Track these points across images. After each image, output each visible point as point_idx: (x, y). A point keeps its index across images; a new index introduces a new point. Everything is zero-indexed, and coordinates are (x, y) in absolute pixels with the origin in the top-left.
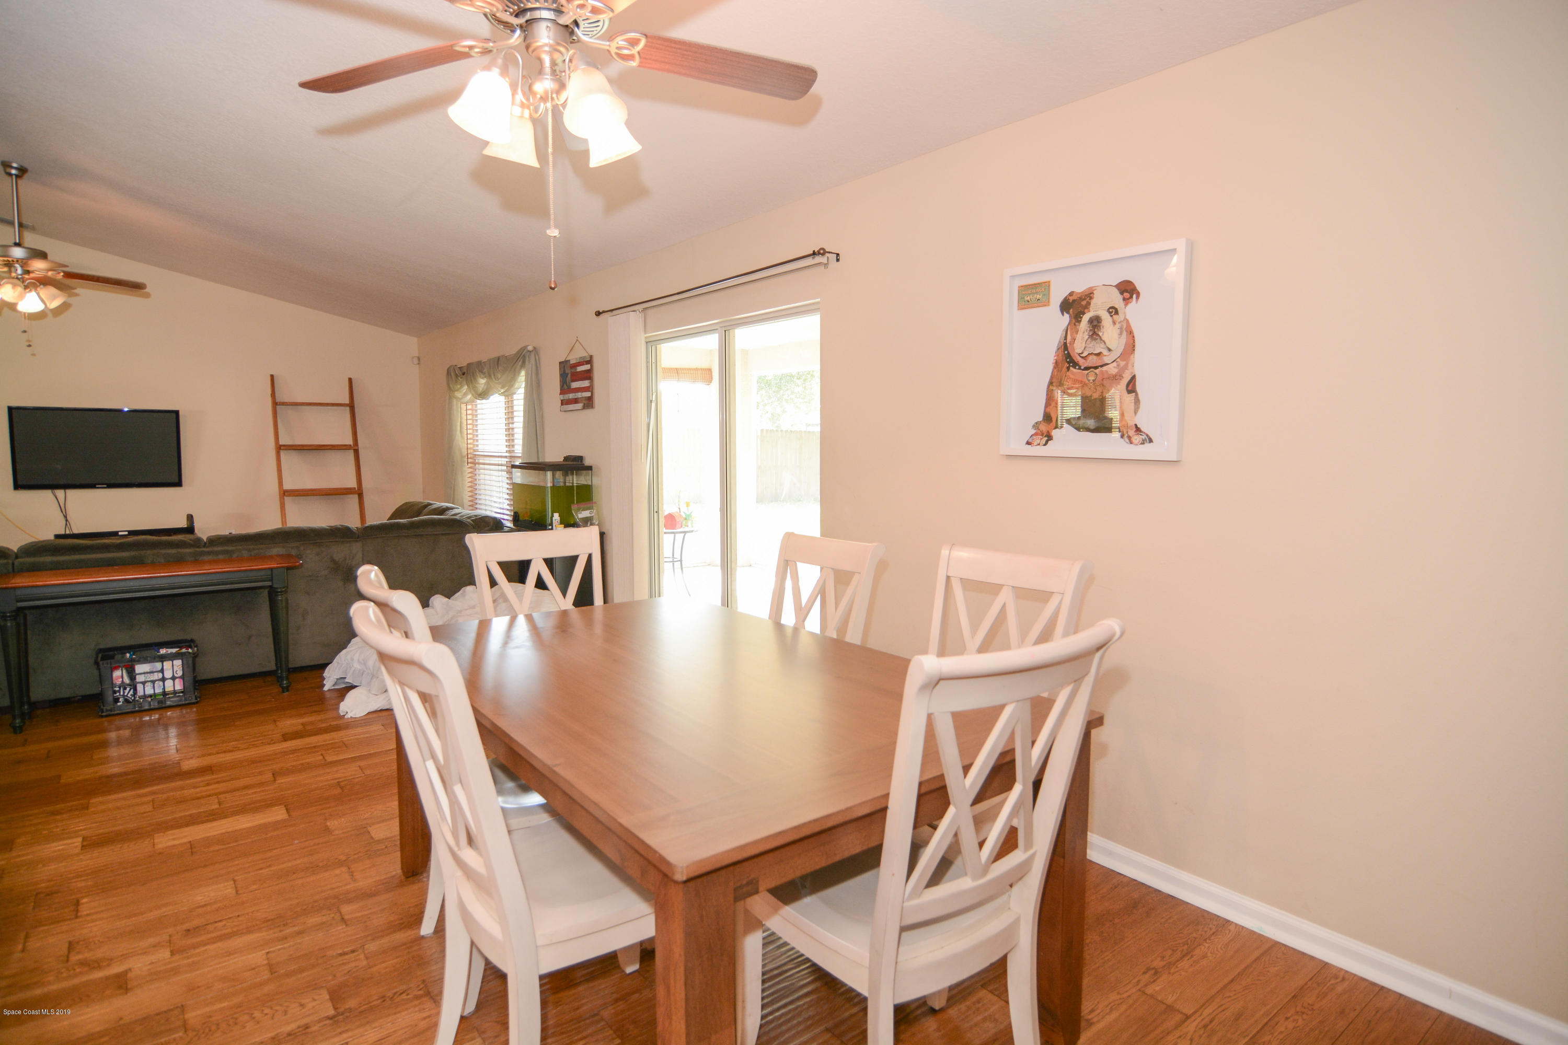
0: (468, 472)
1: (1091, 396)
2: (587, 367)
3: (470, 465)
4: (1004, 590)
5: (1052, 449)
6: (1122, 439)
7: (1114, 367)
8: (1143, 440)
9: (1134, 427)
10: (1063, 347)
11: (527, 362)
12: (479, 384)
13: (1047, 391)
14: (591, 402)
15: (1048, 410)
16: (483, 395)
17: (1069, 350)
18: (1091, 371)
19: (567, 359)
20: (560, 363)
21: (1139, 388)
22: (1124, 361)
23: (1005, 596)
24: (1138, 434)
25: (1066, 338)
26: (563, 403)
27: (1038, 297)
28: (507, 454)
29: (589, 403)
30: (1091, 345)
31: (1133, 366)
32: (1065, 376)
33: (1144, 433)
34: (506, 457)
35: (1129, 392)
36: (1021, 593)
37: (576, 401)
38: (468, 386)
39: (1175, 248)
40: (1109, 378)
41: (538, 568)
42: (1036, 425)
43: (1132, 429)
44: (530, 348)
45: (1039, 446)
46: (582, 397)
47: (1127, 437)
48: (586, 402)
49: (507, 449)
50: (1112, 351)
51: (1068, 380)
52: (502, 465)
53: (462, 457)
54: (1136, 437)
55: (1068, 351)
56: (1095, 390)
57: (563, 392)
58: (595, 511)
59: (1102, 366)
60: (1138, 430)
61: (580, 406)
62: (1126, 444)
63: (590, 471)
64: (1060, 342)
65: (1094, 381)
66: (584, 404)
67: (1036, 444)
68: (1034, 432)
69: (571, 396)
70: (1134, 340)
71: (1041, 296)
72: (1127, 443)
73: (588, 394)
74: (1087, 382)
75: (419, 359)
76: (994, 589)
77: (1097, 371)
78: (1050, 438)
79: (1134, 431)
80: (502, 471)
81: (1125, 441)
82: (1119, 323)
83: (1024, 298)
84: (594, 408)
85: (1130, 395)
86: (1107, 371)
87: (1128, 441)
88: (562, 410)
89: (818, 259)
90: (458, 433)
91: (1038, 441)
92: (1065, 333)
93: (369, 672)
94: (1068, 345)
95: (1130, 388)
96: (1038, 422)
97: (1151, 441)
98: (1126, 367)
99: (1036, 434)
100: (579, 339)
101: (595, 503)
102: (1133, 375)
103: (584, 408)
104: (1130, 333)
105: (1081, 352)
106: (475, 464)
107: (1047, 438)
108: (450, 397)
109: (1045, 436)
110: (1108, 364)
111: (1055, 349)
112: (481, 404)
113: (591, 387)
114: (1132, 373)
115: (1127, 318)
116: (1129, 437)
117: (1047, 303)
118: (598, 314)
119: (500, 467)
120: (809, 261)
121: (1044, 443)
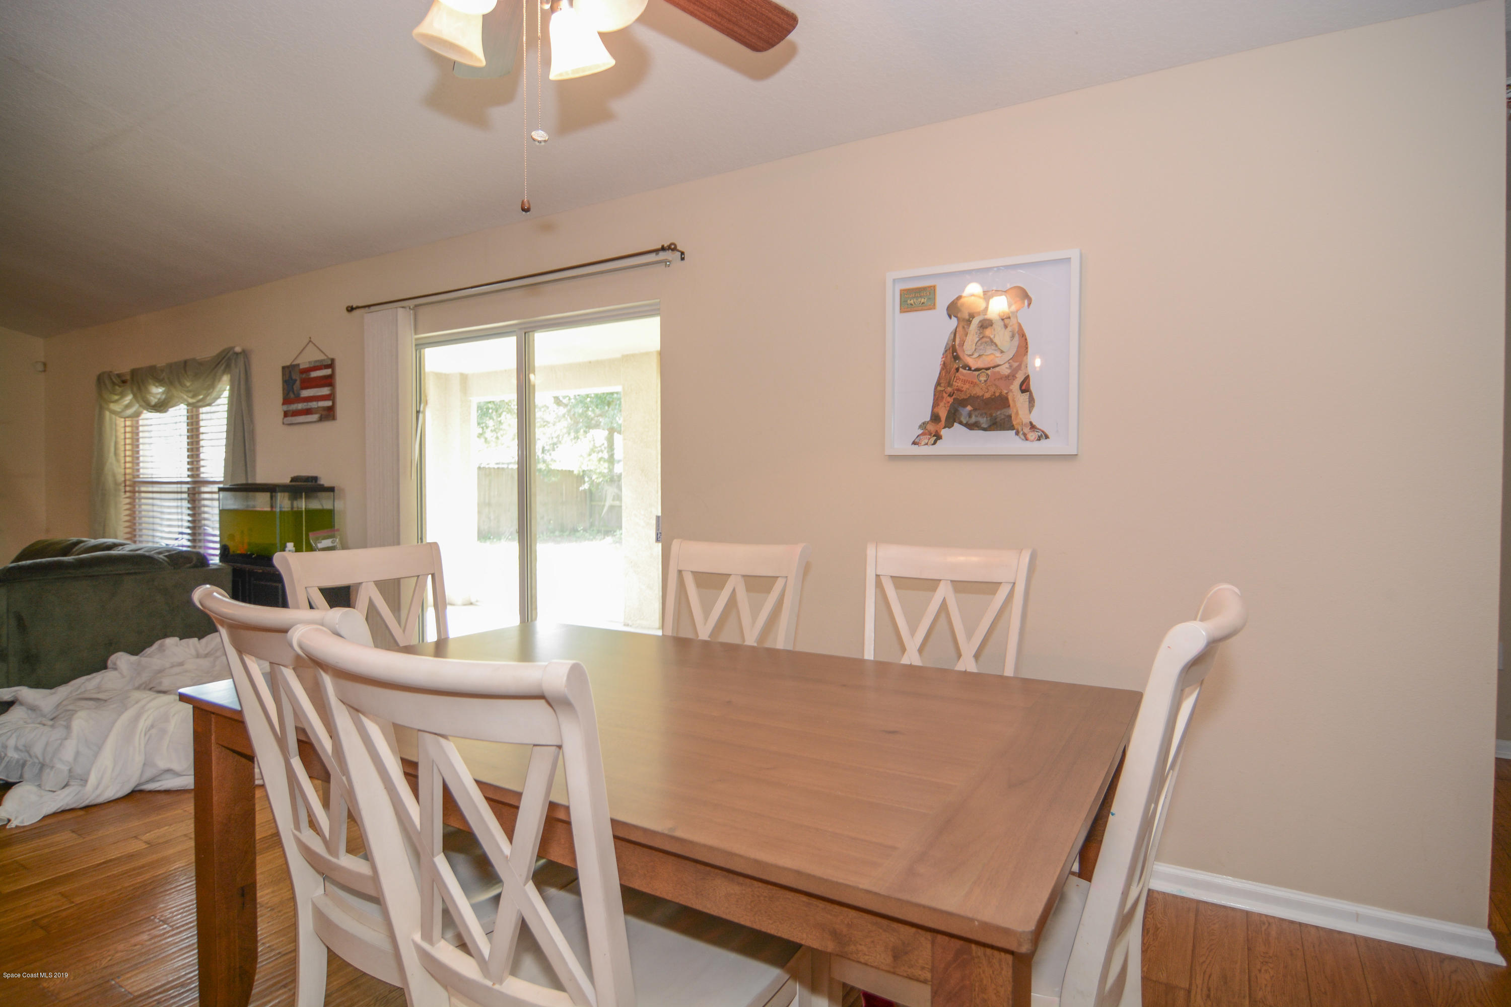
0: (125, 503)
1: (983, 396)
2: (328, 372)
3: (128, 494)
4: (942, 585)
5: (941, 448)
6: (1016, 436)
7: (1007, 368)
8: (1039, 437)
9: (1029, 424)
10: (951, 349)
11: (233, 365)
12: (150, 393)
13: (934, 392)
14: (332, 412)
15: (936, 410)
16: (161, 407)
17: (958, 352)
18: (983, 372)
19: (295, 363)
20: (284, 368)
21: (1033, 387)
22: (1016, 362)
23: (944, 591)
24: (1034, 431)
25: (954, 340)
26: (286, 414)
27: (923, 300)
28: (189, 480)
29: (329, 414)
30: (982, 347)
31: (1027, 367)
32: (955, 377)
33: (1040, 430)
34: (187, 483)
35: (1023, 391)
36: (960, 586)
37: (308, 412)
38: (135, 396)
39: (1069, 257)
40: (1001, 379)
41: (368, 594)
42: (923, 426)
43: (1027, 427)
44: (238, 349)
45: (926, 446)
46: (318, 407)
47: (1022, 434)
48: (324, 413)
49: (189, 473)
50: (1004, 352)
51: (957, 381)
52: (181, 492)
53: (116, 484)
54: (1032, 434)
55: (956, 352)
56: (987, 390)
57: (286, 401)
58: (338, 540)
59: (994, 367)
60: (1033, 427)
61: (315, 417)
62: (1020, 441)
63: (332, 493)
64: (947, 344)
65: (985, 381)
66: (321, 416)
67: (923, 443)
68: (920, 432)
69: (300, 406)
70: (1027, 343)
71: (925, 300)
72: (1023, 439)
73: (328, 403)
74: (978, 382)
75: (45, 364)
76: (932, 585)
77: (989, 372)
78: (938, 437)
79: (1029, 428)
80: (182, 499)
81: (1020, 437)
82: (1011, 326)
83: (907, 301)
84: (336, 419)
85: (1024, 394)
86: (999, 372)
87: (1023, 437)
88: (285, 423)
89: (663, 256)
90: (112, 454)
91: (926, 441)
92: (953, 336)
93: (36, 761)
94: (957, 347)
95: (1024, 387)
96: (925, 422)
97: (1047, 437)
98: (1019, 368)
99: (922, 434)
100: (312, 340)
101: (338, 530)
102: (1026, 375)
103: (321, 419)
104: (1023, 336)
105: (971, 354)
106: (134, 492)
107: (935, 438)
108: (101, 409)
109: (934, 436)
110: (1001, 365)
111: (942, 350)
112: (148, 418)
113: (332, 396)
114: (1026, 373)
115: (1019, 321)
116: (1025, 435)
117: (933, 307)
118: (351, 309)
119: (179, 496)
120: (652, 258)
121: (933, 442)
